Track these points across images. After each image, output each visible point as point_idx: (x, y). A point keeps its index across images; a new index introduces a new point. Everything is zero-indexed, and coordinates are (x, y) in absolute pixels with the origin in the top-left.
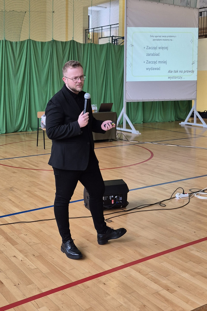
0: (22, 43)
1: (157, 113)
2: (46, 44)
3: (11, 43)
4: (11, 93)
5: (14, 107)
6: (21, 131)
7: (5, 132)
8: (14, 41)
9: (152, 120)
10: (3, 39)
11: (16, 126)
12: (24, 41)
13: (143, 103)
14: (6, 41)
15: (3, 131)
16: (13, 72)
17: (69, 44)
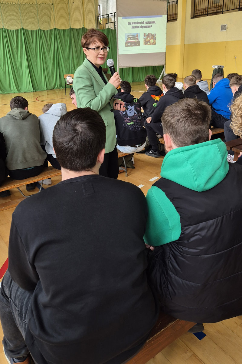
0: (51, 31)
1: (142, 75)
2: (66, 31)
3: (44, 31)
4: (47, 65)
5: (50, 74)
6: (56, 89)
7: (46, 89)
8: (45, 29)
9: (139, 80)
10: (39, 29)
11: (53, 85)
12: (52, 30)
13: (133, 68)
14: (40, 30)
15: (45, 88)
16: (47, 51)
17: (81, 30)
